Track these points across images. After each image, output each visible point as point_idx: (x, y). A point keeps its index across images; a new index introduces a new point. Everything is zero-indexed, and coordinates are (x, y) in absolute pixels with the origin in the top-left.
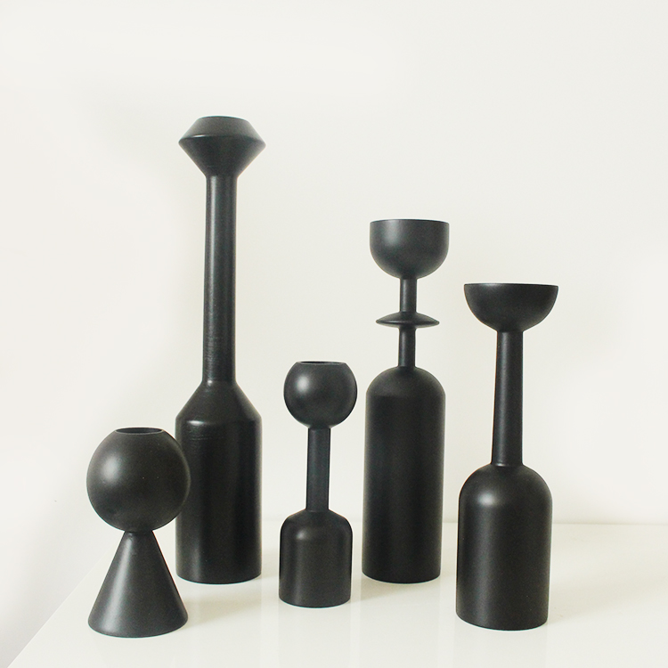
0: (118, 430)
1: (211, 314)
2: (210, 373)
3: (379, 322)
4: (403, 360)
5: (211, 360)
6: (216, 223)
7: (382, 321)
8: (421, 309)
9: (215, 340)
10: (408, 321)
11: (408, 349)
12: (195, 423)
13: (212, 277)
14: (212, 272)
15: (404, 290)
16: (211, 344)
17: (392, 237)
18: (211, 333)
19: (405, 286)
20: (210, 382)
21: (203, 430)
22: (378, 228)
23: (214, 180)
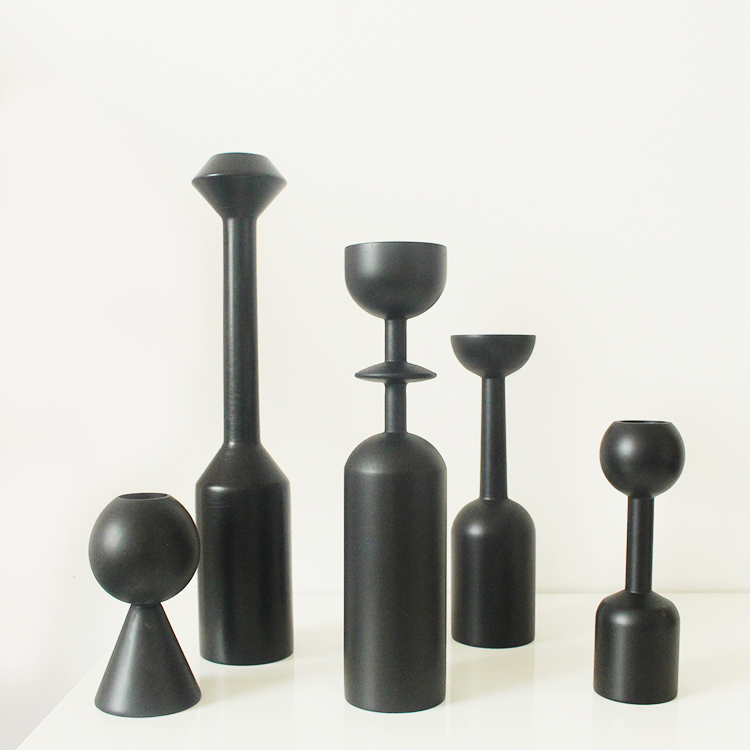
0: (122, 497)
1: (231, 370)
2: (232, 433)
3: (359, 375)
4: (390, 423)
5: (232, 419)
6: (234, 268)
7: (363, 375)
9: (236, 399)
10: (397, 374)
11: (397, 410)
12: (217, 489)
13: (231, 329)
14: (231, 322)
15: (391, 333)
16: (232, 402)
17: (370, 264)
18: (232, 390)
19: (390, 328)
20: (232, 444)
21: (224, 496)
23: (231, 222)
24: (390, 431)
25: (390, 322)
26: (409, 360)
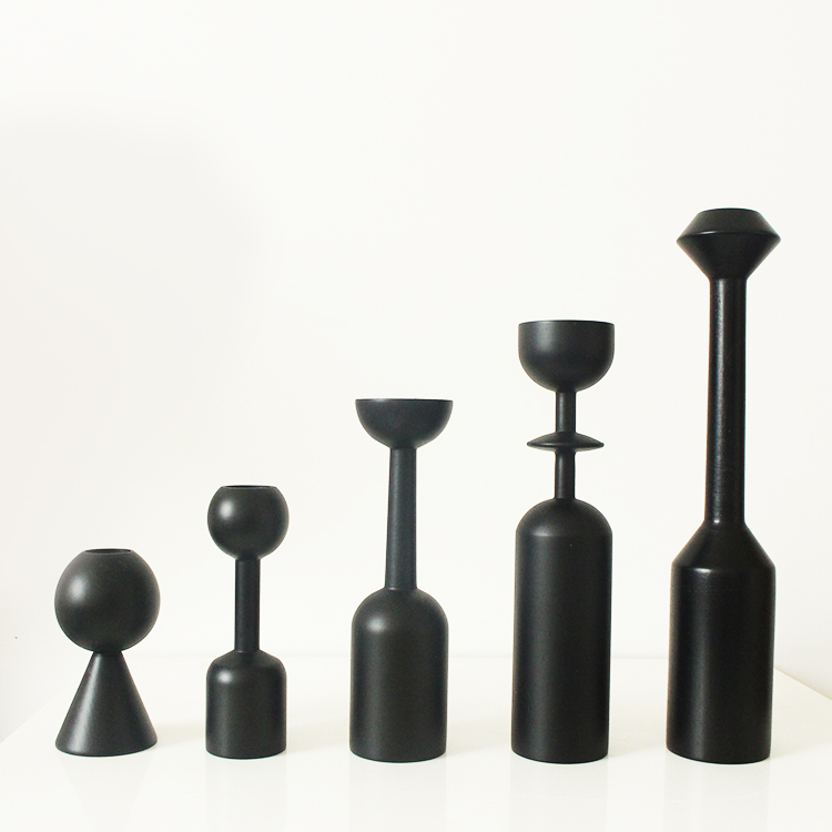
4: (560, 490)
7: (534, 444)
8: (582, 428)
10: (566, 443)
11: (566, 477)
15: (561, 405)
17: (545, 341)
19: (561, 400)
22: (528, 331)
24: (560, 497)
25: (562, 395)
26: (578, 431)
